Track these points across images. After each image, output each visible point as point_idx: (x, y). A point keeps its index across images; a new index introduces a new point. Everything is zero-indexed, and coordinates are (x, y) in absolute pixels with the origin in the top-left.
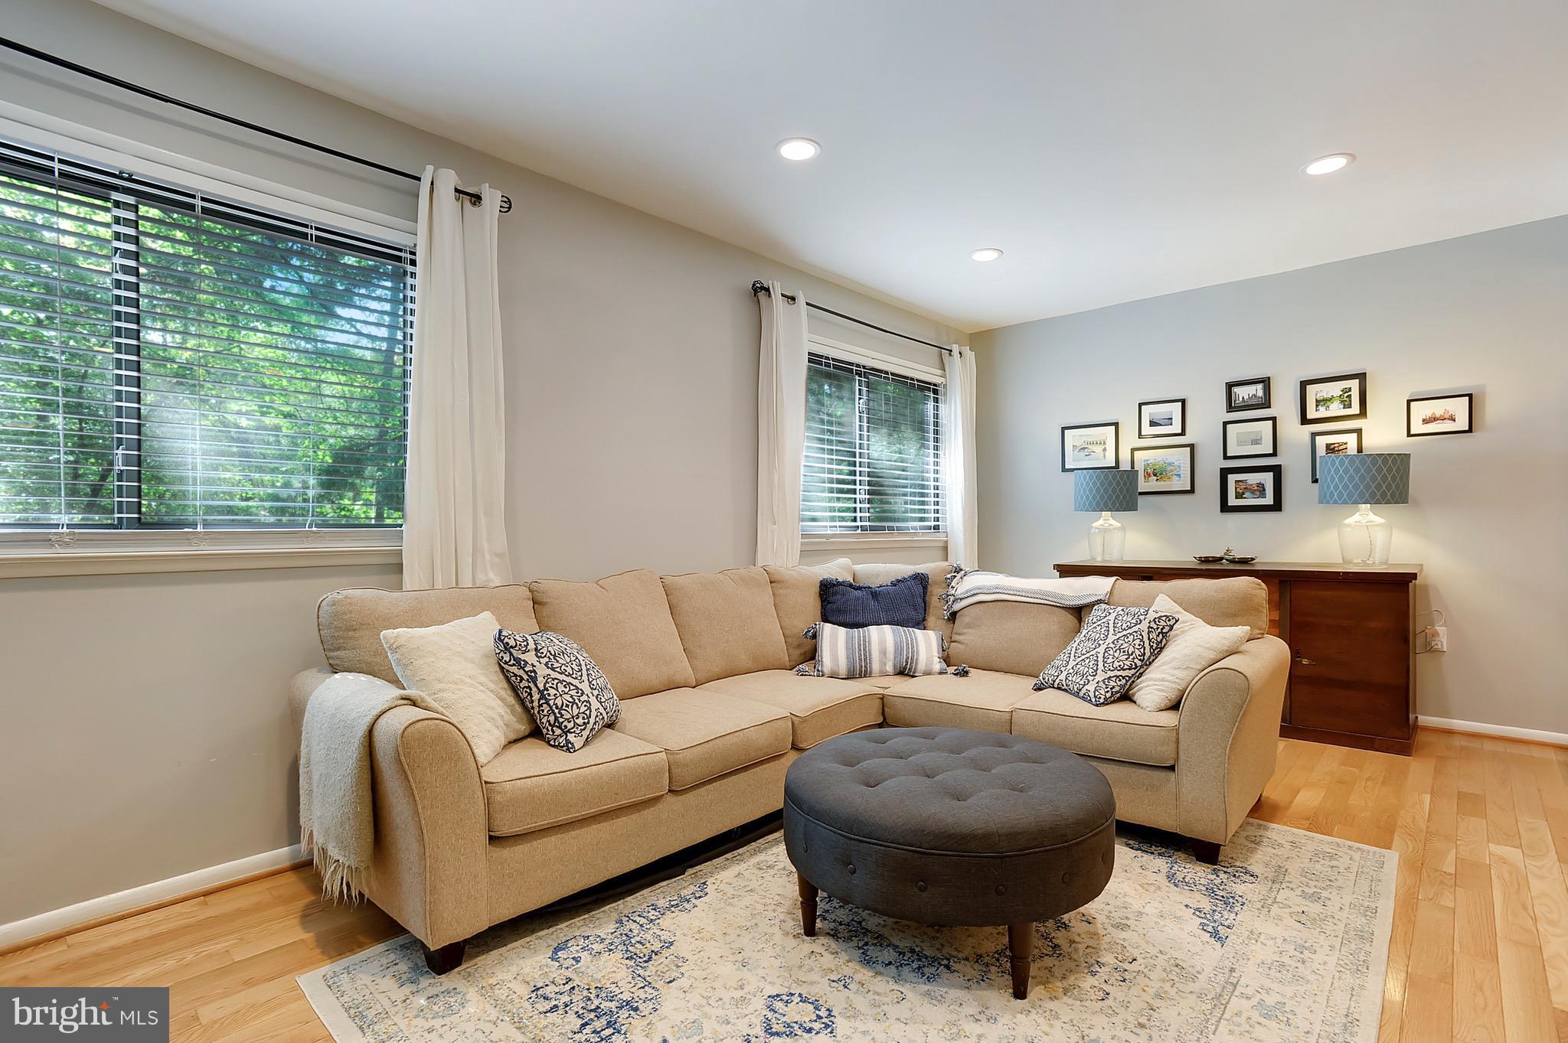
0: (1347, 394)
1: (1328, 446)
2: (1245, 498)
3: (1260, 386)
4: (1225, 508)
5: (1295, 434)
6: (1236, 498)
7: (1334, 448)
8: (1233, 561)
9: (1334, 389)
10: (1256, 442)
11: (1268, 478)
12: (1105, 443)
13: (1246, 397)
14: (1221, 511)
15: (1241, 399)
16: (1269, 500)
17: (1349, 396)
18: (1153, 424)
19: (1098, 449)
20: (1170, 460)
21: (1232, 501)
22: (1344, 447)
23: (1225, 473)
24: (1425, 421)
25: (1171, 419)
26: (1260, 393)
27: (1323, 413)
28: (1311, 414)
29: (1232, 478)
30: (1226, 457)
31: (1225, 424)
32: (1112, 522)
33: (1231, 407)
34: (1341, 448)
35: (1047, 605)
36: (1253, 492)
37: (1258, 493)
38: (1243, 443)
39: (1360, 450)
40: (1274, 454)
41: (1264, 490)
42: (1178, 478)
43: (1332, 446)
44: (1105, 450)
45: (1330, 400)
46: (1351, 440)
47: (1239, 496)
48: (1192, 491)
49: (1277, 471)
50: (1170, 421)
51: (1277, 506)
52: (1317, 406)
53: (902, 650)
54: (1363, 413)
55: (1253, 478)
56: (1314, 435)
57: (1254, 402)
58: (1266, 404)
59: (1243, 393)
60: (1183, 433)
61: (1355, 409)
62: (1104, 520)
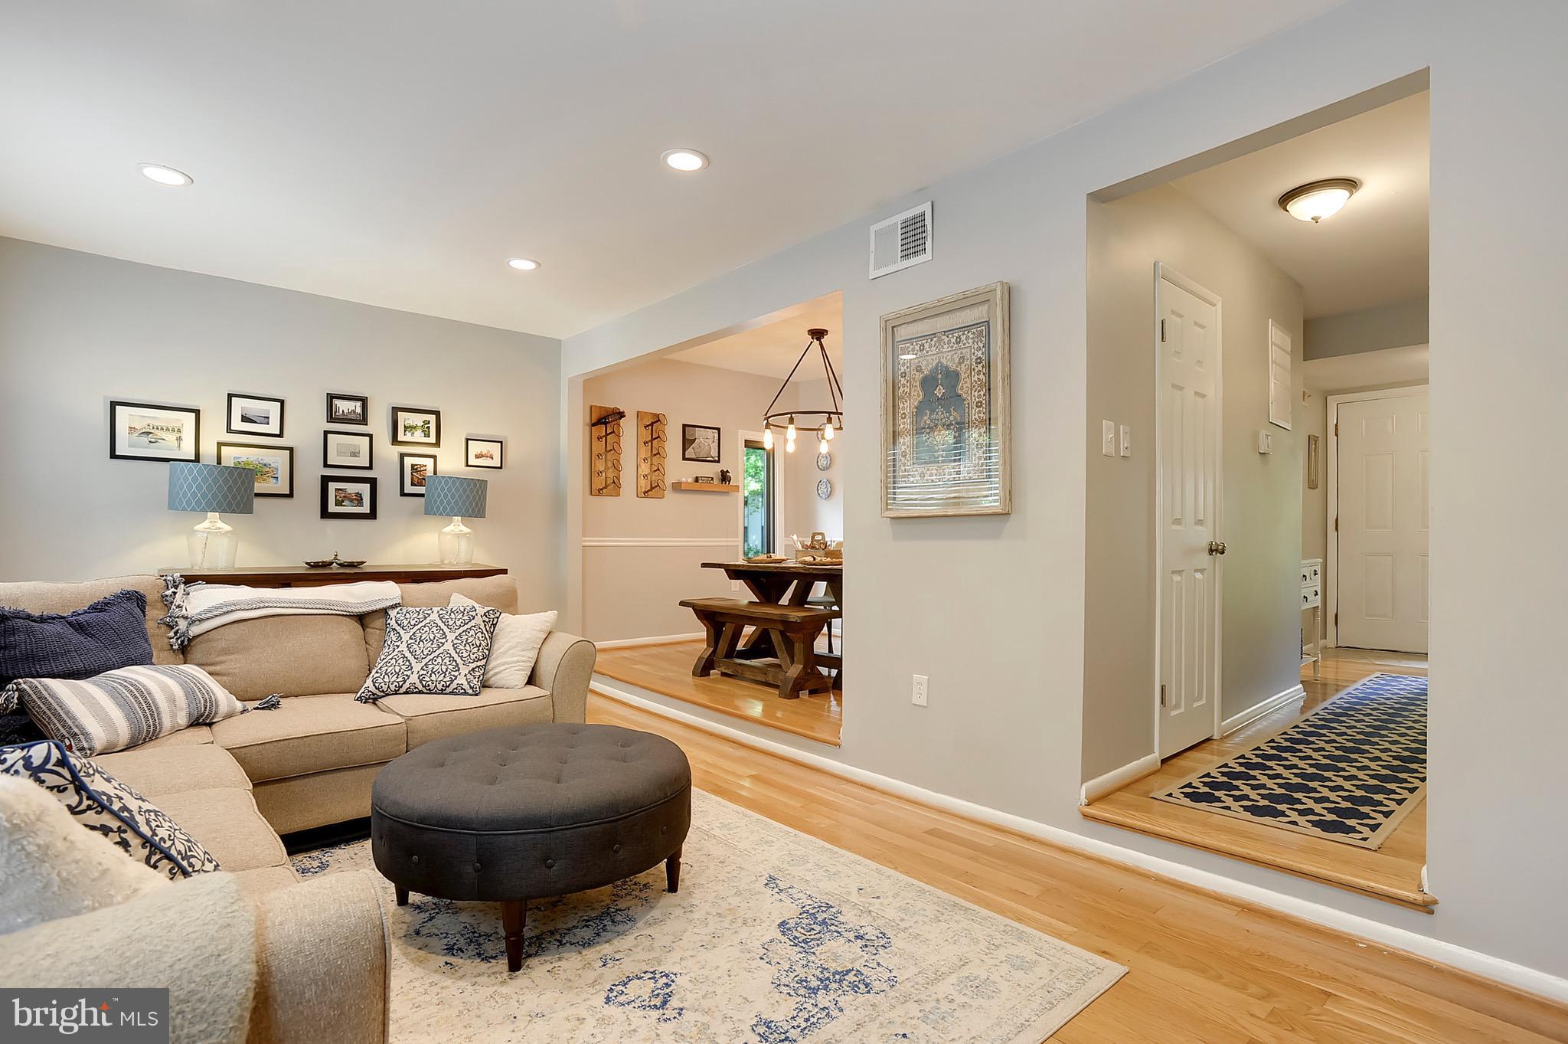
0: (426, 426)
1: (413, 466)
2: (344, 506)
3: (359, 404)
4: (325, 514)
5: (386, 453)
6: (336, 505)
7: (417, 469)
8: (341, 565)
9: (418, 419)
10: (355, 454)
11: (365, 489)
12: (179, 431)
13: (346, 411)
14: (322, 517)
15: (341, 412)
16: (366, 509)
17: (428, 428)
18: (245, 419)
19: (171, 438)
20: (266, 461)
21: (332, 508)
22: (424, 468)
23: (325, 480)
24: (477, 457)
25: (268, 418)
26: (359, 410)
27: (408, 438)
28: (401, 437)
29: (332, 486)
30: (326, 465)
31: (326, 433)
32: (220, 524)
33: (332, 417)
34: (422, 469)
35: (332, 614)
36: (351, 501)
37: (356, 502)
38: (343, 454)
39: (435, 472)
40: (370, 468)
41: (362, 499)
42: (275, 481)
43: (416, 467)
44: (179, 439)
45: (415, 427)
46: (430, 462)
47: (338, 503)
48: (291, 495)
49: (373, 482)
50: (266, 420)
51: (372, 515)
52: (405, 431)
53: (194, 692)
54: (437, 444)
55: (352, 488)
56: (402, 456)
57: (352, 417)
58: (363, 420)
59: (343, 406)
60: (281, 435)
61: (432, 439)
62: (211, 522)
